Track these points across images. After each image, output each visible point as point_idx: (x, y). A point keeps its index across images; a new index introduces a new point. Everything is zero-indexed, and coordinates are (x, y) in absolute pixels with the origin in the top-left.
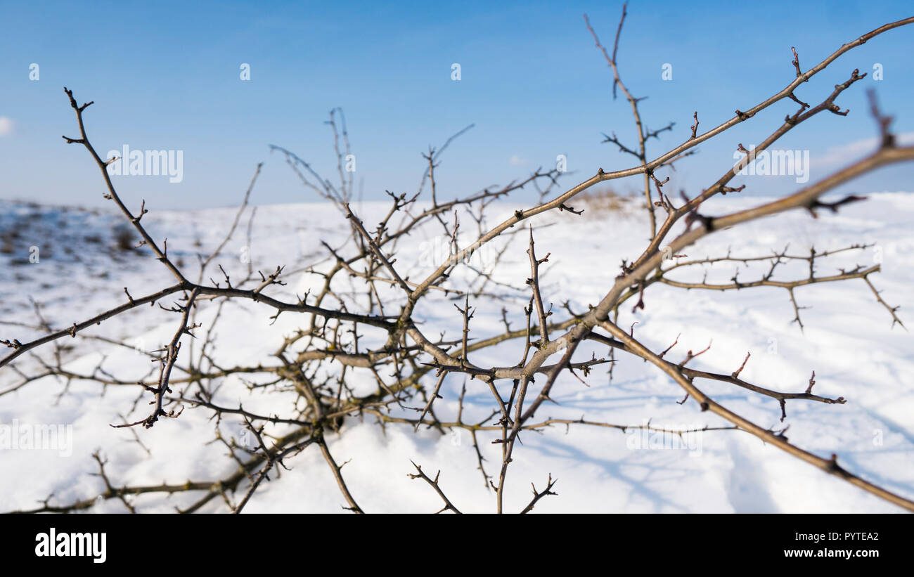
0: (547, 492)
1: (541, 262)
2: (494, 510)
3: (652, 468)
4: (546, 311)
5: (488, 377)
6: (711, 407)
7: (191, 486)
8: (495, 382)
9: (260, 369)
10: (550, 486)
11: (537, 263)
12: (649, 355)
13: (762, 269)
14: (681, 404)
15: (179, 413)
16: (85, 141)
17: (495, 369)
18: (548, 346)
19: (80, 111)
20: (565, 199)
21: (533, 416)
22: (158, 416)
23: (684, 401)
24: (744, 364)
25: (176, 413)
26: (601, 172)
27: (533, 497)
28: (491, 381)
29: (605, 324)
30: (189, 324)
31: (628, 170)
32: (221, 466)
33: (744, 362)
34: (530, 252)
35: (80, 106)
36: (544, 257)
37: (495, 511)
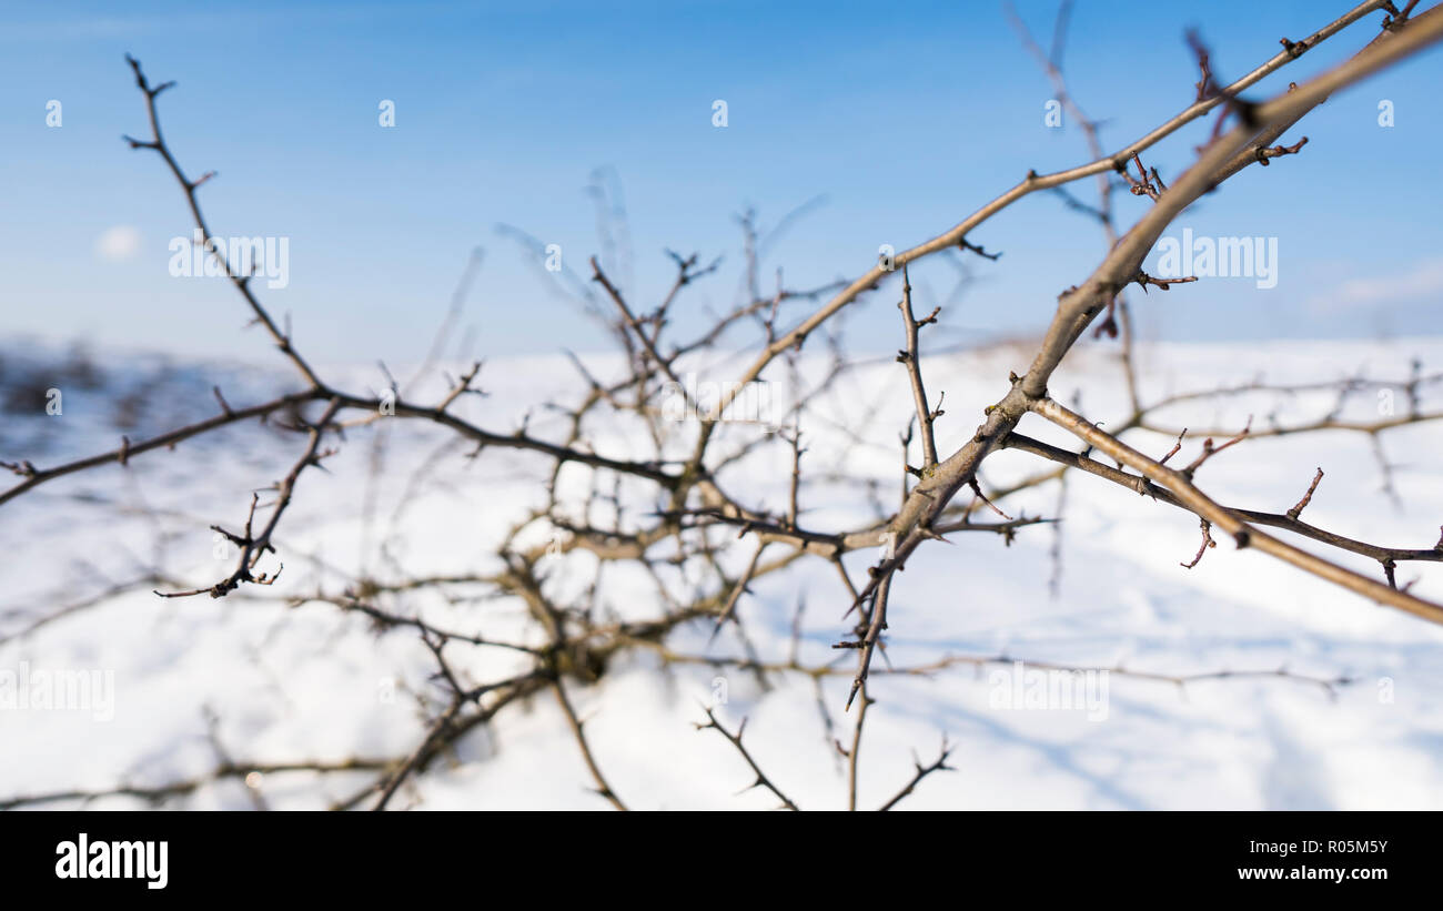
0: (939, 766)
1: (923, 323)
2: (842, 806)
3: (1127, 756)
4: (932, 409)
5: (832, 549)
6: (1255, 540)
7: (355, 765)
8: (846, 558)
9: (471, 579)
10: (945, 755)
11: (916, 326)
12: (1126, 454)
13: (1319, 405)
14: (1189, 567)
15: (275, 577)
16: (159, 146)
17: (844, 535)
18: (937, 471)
19: (152, 95)
20: (968, 229)
21: (902, 568)
22: (239, 582)
23: (1194, 563)
24: (1311, 491)
25: (269, 578)
26: (1033, 175)
27: (914, 773)
28: (836, 558)
29: (1040, 404)
30: (321, 450)
31: (1080, 167)
32: (405, 735)
33: (1310, 486)
34: (904, 305)
35: (152, 85)
36: (929, 315)
37: (844, 807)
